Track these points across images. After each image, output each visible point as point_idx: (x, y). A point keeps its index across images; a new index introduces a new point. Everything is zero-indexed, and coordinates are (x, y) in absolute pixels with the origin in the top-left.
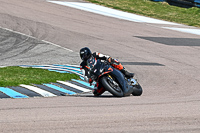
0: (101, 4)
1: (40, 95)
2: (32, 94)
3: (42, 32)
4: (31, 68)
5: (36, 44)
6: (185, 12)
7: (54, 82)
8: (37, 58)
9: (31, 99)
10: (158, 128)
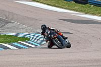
0: (41, 3)
1: (10, 49)
2: (6, 48)
3: (11, 17)
4: (5, 35)
5: (8, 23)
6: (83, 7)
7: (17, 42)
8: (8, 30)
9: (6, 50)
10: (69, 65)
